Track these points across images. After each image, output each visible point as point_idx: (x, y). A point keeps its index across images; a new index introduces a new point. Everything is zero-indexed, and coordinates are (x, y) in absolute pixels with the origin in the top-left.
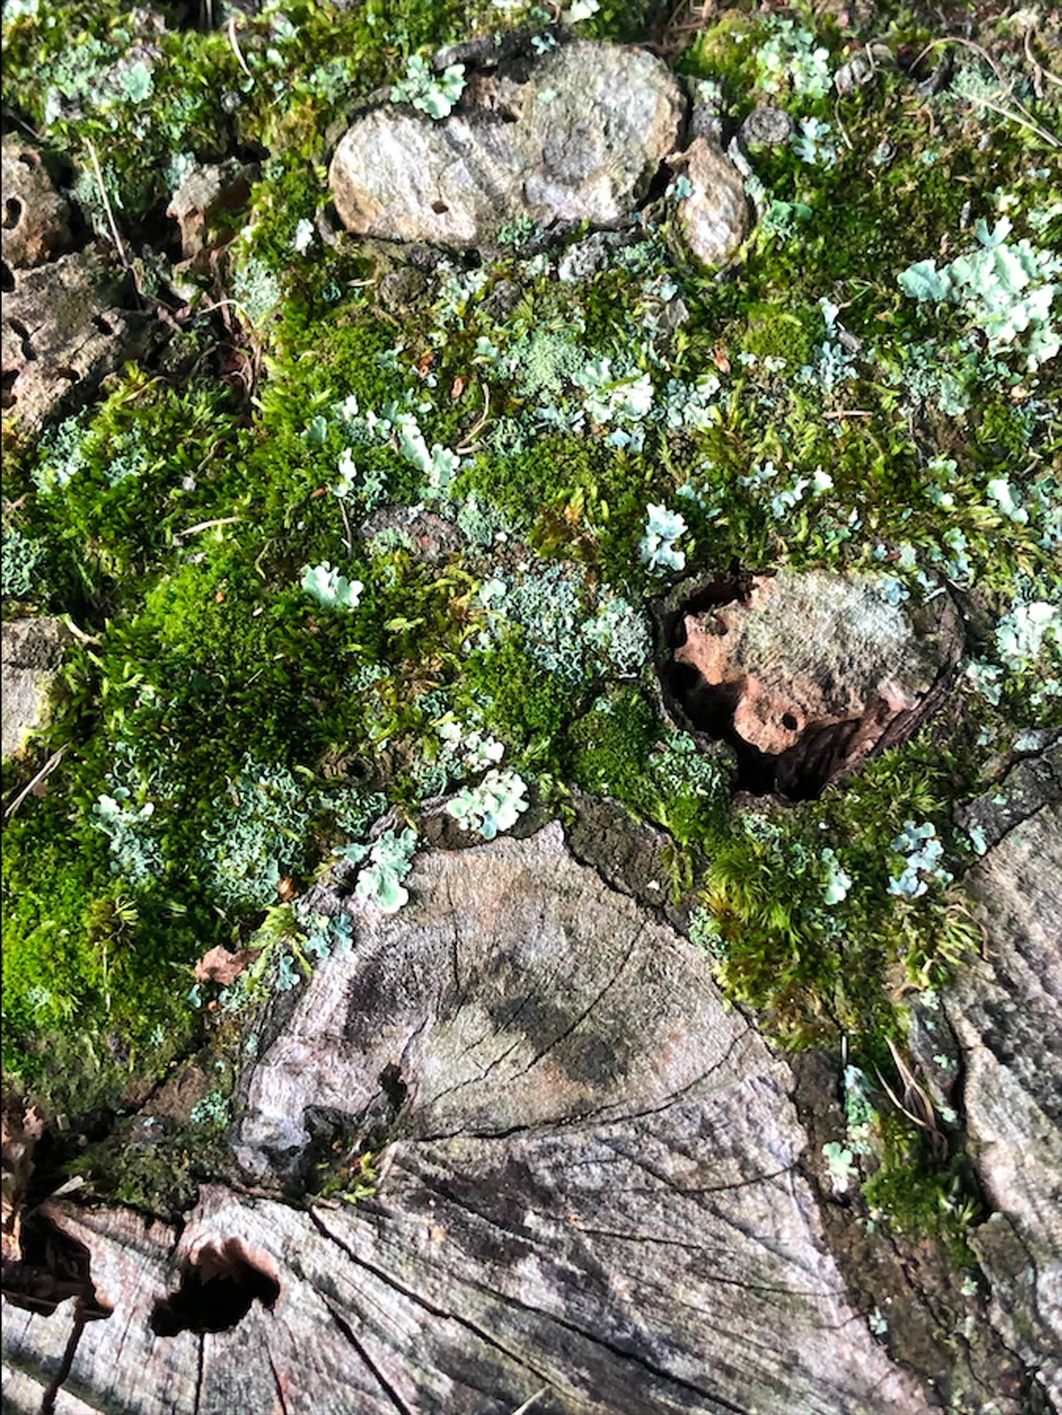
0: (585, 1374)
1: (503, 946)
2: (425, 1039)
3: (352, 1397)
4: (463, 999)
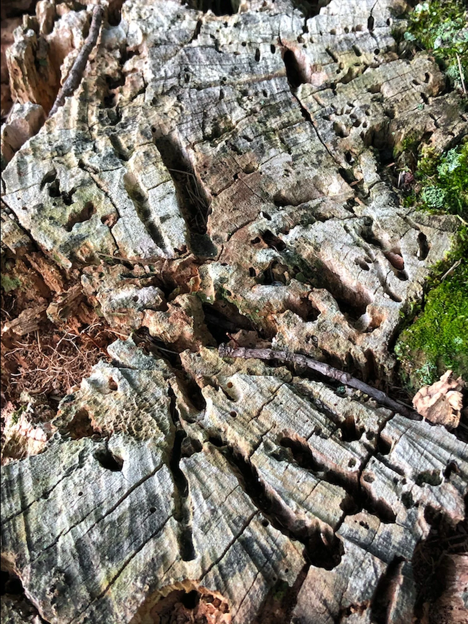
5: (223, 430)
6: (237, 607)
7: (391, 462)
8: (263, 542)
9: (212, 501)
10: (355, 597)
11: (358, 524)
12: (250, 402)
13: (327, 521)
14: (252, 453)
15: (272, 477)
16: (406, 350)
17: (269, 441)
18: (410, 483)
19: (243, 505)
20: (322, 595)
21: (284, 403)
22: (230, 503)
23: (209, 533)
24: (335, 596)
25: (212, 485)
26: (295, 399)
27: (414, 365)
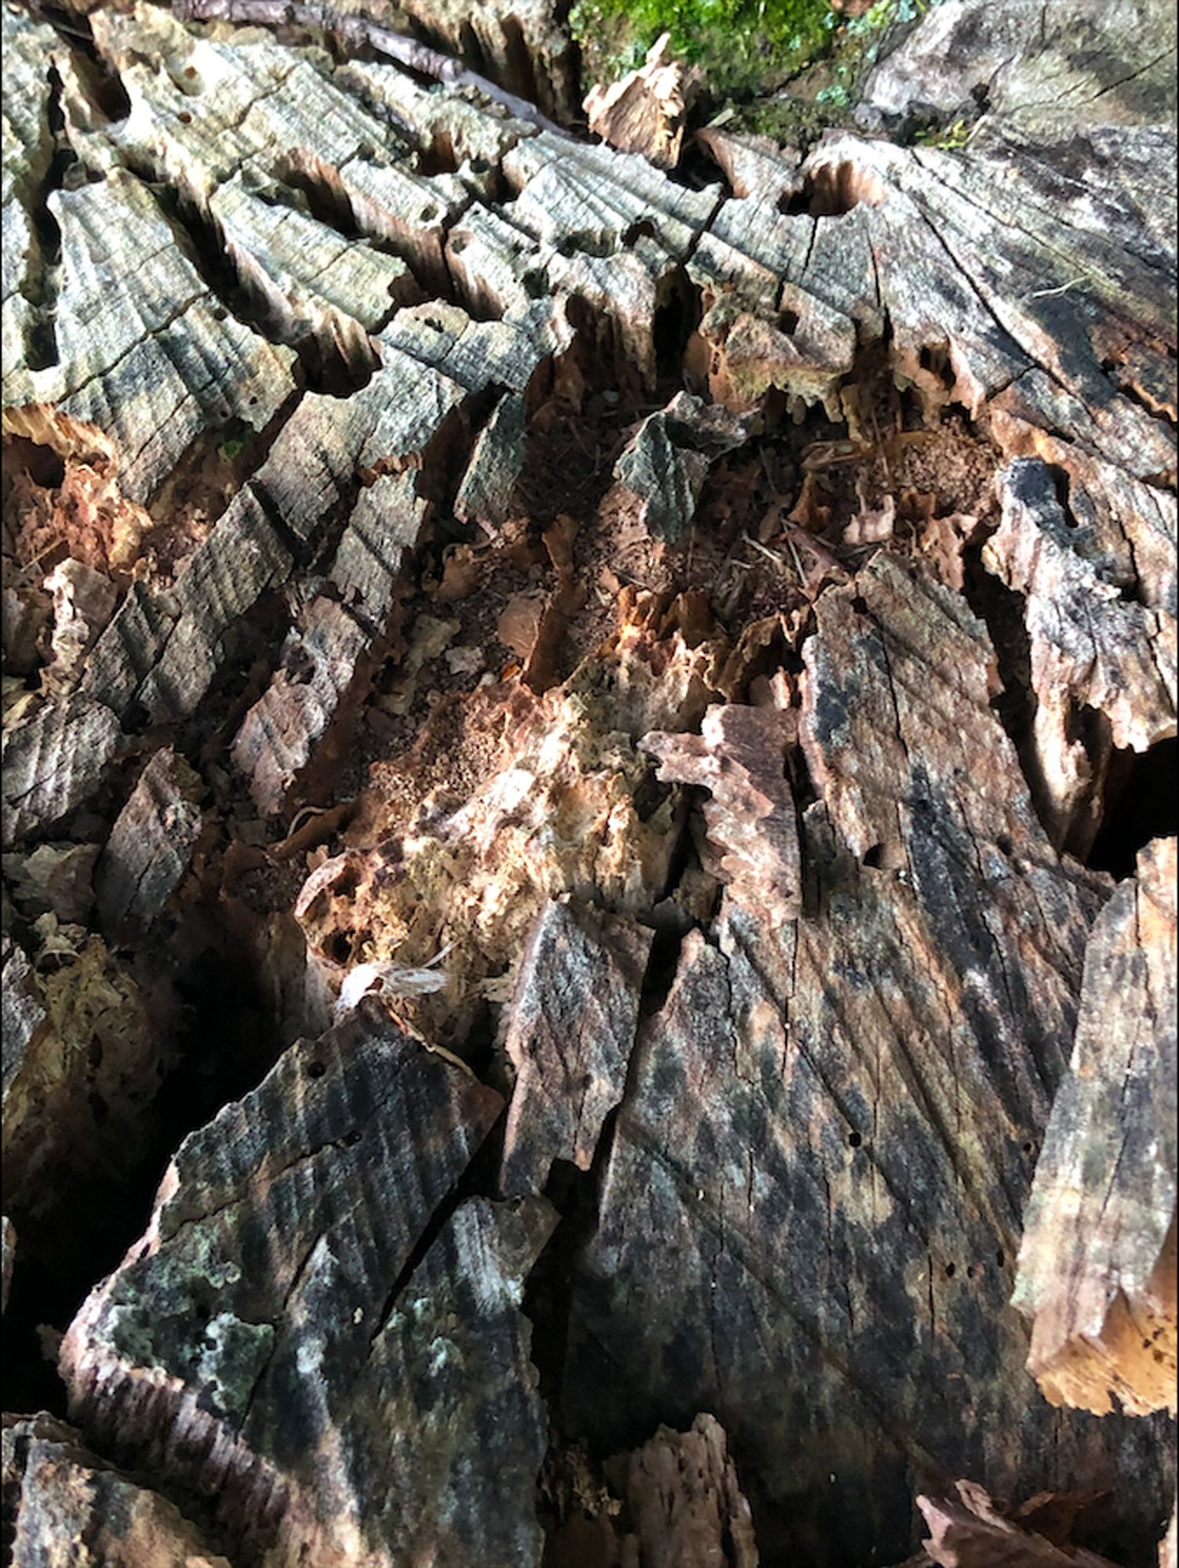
0: (1119, 272)
1: (1085, 15)
2: (1012, 69)
3: (930, 267)
4: (1045, 45)
5: (160, 152)
6: (134, 454)
7: (517, 217)
8: (210, 346)
9: (109, 269)
10: (386, 446)
11: (420, 323)
12: (225, 96)
13: (357, 315)
14: (213, 190)
15: (253, 233)
16: (592, 17)
17: (256, 169)
18: (548, 249)
19: (177, 278)
20: (320, 444)
21: (300, 98)
22: (148, 273)
23: (93, 323)
24: (347, 445)
25: (115, 240)
26: (325, 91)
27: (606, 48)
